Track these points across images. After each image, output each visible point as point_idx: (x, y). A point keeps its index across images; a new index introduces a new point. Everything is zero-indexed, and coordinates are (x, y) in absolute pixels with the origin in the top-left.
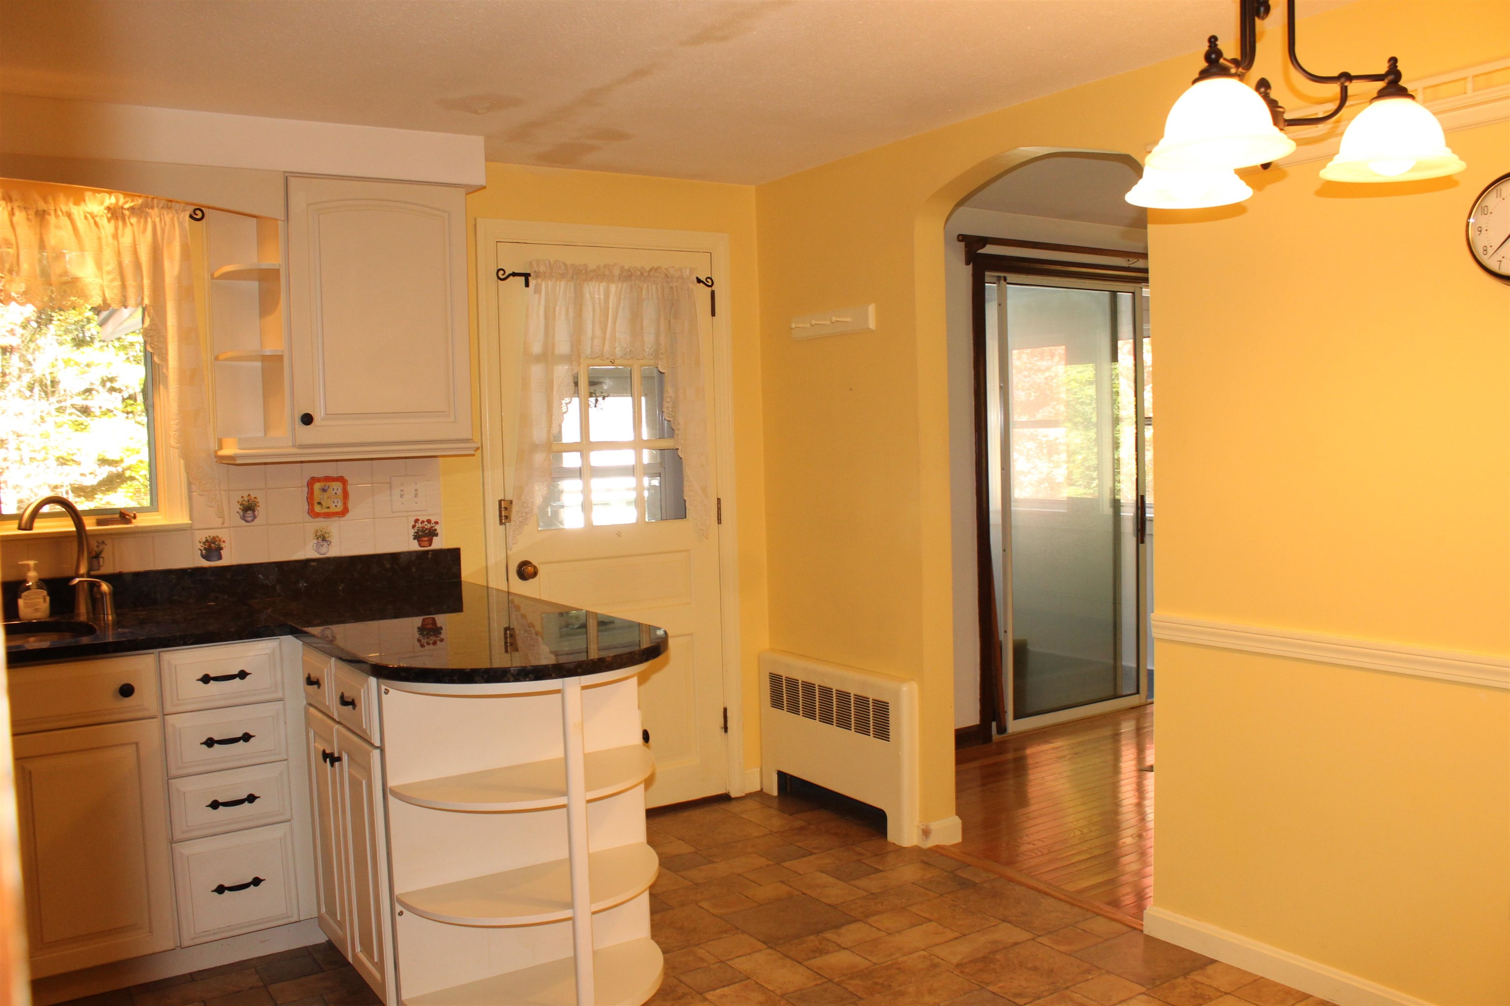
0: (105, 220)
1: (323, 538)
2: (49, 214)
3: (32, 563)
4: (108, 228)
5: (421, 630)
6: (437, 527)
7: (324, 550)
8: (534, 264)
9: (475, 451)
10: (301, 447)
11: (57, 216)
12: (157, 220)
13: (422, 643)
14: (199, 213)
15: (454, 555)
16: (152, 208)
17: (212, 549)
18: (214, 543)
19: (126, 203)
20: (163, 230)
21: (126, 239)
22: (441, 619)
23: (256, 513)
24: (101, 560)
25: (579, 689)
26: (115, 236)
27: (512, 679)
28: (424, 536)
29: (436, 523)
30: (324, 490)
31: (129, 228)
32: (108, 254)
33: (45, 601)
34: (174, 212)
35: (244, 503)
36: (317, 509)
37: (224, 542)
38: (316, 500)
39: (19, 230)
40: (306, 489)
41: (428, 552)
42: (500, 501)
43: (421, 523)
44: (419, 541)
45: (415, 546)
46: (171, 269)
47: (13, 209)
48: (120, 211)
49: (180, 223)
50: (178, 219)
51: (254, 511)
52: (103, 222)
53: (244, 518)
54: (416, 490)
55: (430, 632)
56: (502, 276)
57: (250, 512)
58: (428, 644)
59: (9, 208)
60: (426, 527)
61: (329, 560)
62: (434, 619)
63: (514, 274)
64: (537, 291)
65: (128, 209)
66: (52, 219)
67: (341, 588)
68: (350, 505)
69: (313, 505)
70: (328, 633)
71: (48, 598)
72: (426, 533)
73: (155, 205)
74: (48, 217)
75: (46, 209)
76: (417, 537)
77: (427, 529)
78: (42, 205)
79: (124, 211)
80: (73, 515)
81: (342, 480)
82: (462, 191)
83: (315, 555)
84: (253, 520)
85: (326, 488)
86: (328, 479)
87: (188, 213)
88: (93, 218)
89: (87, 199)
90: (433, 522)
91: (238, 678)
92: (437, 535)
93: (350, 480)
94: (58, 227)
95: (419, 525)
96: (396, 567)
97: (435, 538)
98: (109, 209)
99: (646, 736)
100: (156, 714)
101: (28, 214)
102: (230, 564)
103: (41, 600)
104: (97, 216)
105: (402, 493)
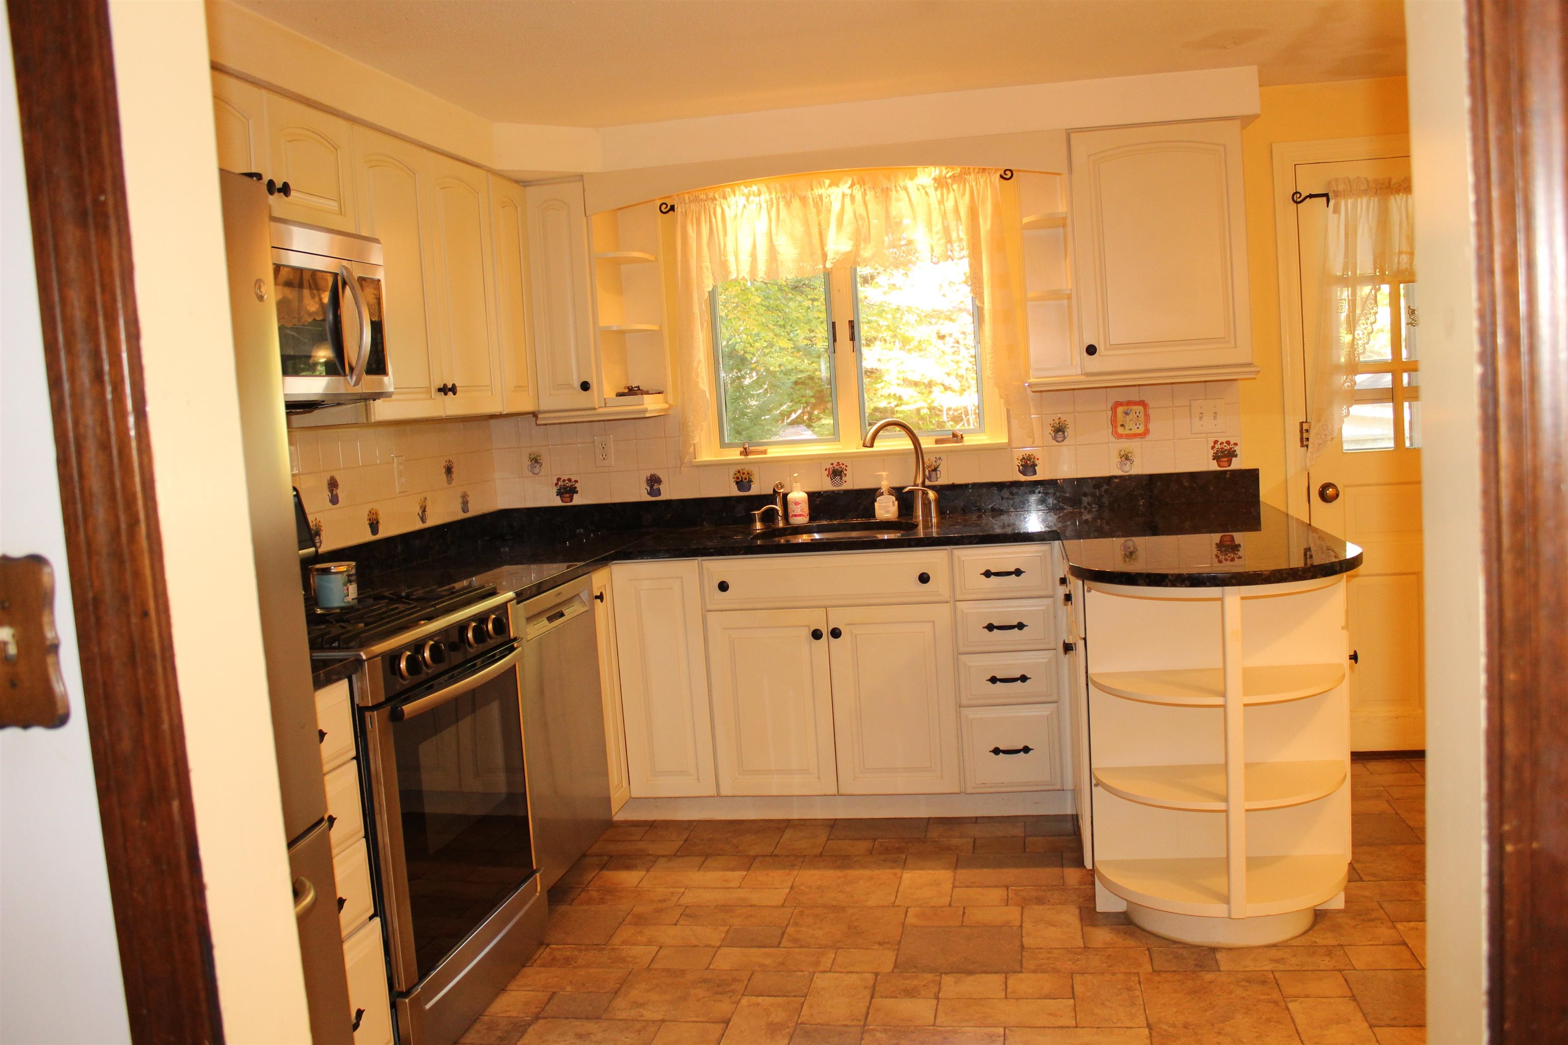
0: (933, 189)
1: (1126, 457)
2: (891, 191)
3: (884, 474)
4: (935, 196)
5: (1220, 546)
6: (1236, 448)
7: (1127, 468)
8: (1333, 183)
9: (1256, 374)
10: (1087, 374)
11: (897, 191)
12: (974, 184)
13: (1220, 558)
14: (1009, 173)
15: (1252, 476)
16: (970, 174)
17: (1028, 465)
18: (1030, 460)
19: (947, 173)
20: (978, 191)
21: (950, 204)
22: (1239, 537)
23: (1066, 434)
24: (938, 472)
25: (1239, 598)
26: (941, 202)
27: (1170, 584)
28: (1223, 457)
29: (1236, 444)
30: (1127, 414)
31: (951, 195)
32: (936, 218)
33: (894, 505)
34: (987, 175)
35: (1055, 425)
36: (1120, 430)
37: (1038, 459)
38: (1119, 423)
39: (870, 207)
40: (1110, 413)
41: (1226, 471)
42: (1302, 423)
43: (1220, 444)
44: (1218, 461)
45: (1214, 466)
46: (985, 225)
47: (865, 190)
48: (944, 179)
49: (992, 185)
50: (990, 180)
51: (1064, 432)
52: (931, 191)
53: (1055, 438)
54: (1215, 413)
55: (1229, 548)
56: (1297, 199)
57: (1060, 433)
58: (1226, 560)
59: (862, 190)
60: (1225, 448)
61: (1131, 477)
62: (1232, 536)
63: (1311, 196)
64: (1336, 210)
65: (950, 177)
66: (893, 194)
67: (1141, 503)
68: (1151, 426)
69: (1116, 427)
70: (1130, 544)
71: (896, 503)
72: (1225, 454)
73: (972, 172)
74: (890, 193)
75: (889, 186)
76: (1216, 457)
77: (1226, 450)
78: (885, 184)
79: (947, 180)
80: (911, 435)
81: (1143, 403)
82: (1237, 123)
83: (1119, 473)
84: (1063, 441)
85: (1129, 411)
86: (1129, 403)
87: (998, 175)
88: (924, 188)
89: (919, 173)
90: (1232, 443)
91: (1014, 575)
92: (1236, 456)
93: (1151, 404)
94: (898, 200)
95: (1218, 446)
96: (1194, 485)
97: (1234, 459)
98: (935, 179)
99: (1354, 657)
100: (949, 599)
101: (876, 193)
102: (1043, 479)
103: (891, 504)
104: (926, 187)
105: (1201, 415)
